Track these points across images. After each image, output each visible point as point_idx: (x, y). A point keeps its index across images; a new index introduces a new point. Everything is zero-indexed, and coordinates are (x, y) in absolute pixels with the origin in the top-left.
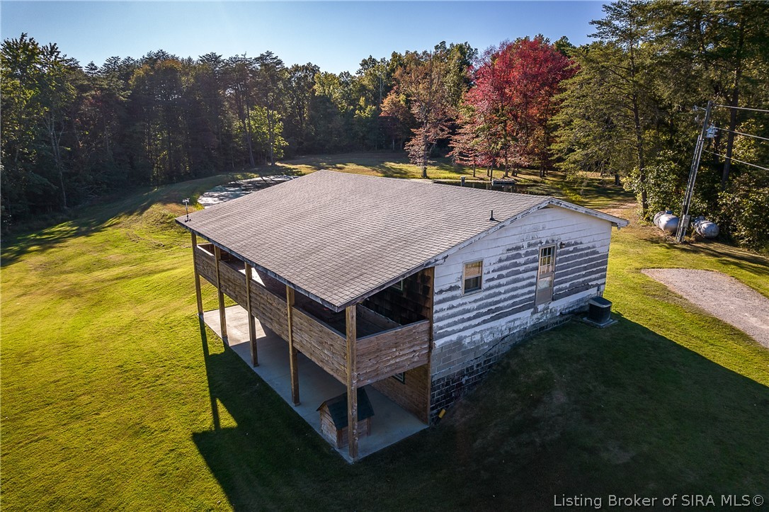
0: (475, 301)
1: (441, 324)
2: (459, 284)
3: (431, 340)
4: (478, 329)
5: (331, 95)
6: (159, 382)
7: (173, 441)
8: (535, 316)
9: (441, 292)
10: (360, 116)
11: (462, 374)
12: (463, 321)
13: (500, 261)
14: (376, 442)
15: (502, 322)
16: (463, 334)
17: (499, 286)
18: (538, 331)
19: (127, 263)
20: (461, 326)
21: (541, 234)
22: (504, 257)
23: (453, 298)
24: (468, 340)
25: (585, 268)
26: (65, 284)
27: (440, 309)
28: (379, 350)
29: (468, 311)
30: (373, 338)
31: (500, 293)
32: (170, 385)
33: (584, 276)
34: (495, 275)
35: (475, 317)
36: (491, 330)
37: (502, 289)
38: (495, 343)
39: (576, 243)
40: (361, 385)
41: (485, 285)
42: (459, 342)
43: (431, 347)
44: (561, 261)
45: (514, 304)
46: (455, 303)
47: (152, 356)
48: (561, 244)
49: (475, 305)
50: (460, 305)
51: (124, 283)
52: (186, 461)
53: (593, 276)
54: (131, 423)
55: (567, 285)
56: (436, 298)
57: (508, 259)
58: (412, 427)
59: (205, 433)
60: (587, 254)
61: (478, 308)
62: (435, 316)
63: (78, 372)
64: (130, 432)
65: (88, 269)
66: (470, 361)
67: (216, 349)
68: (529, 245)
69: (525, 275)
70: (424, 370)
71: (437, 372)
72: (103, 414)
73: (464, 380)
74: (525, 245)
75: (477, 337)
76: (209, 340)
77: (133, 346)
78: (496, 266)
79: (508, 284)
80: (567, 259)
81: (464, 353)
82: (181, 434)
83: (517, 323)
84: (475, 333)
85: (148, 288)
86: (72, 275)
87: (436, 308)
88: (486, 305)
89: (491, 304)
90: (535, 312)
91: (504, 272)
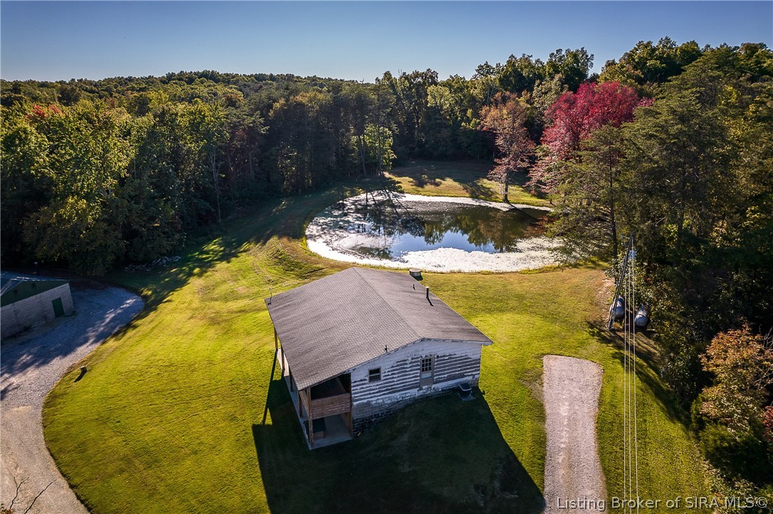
0: (377, 385)
1: (356, 395)
2: (367, 378)
3: (351, 402)
4: (379, 397)
5: (442, 106)
6: (246, 394)
7: (245, 426)
8: (421, 392)
9: (355, 382)
10: (465, 128)
11: (372, 417)
12: (370, 394)
13: (392, 367)
14: (325, 442)
15: (397, 395)
16: (370, 400)
17: (393, 378)
18: (425, 399)
19: (248, 296)
20: (369, 396)
21: (421, 353)
22: (395, 365)
23: (363, 384)
24: (374, 402)
25: (460, 367)
26: (213, 311)
27: (355, 390)
28: (323, 405)
29: (373, 390)
30: (319, 400)
31: (394, 381)
32: (251, 396)
33: (459, 371)
34: (390, 373)
35: (377, 392)
36: (390, 398)
37: (395, 380)
38: (393, 404)
39: (450, 355)
40: (314, 418)
41: (382, 378)
42: (369, 403)
43: (351, 405)
44: (438, 364)
45: (404, 386)
46: (364, 386)
47: (246, 376)
48: (438, 357)
49: (377, 387)
50: (367, 387)
51: (243, 316)
52: (248, 436)
53: (468, 370)
54: (231, 414)
55: (446, 376)
56: (352, 385)
57: (397, 366)
58: (345, 437)
59: (258, 425)
60: (461, 360)
61: (379, 388)
62: (353, 392)
63: (213, 381)
64: (230, 418)
65: (226, 299)
66: (377, 411)
67: (277, 377)
68: (412, 359)
69: (411, 373)
70: (348, 414)
71: (355, 415)
72: (221, 407)
73: (373, 420)
74: (410, 359)
75: (381, 401)
76: (276, 369)
77: (239, 369)
78: (390, 370)
79: (398, 377)
80: (445, 363)
81: (372, 408)
82: (249, 423)
83: (407, 395)
84: (378, 399)
85: (255, 324)
86: (217, 303)
87: (352, 389)
88: (385, 387)
89: (388, 386)
90: (421, 389)
91: (396, 372)
